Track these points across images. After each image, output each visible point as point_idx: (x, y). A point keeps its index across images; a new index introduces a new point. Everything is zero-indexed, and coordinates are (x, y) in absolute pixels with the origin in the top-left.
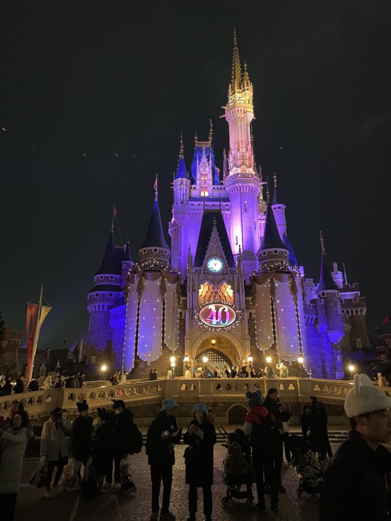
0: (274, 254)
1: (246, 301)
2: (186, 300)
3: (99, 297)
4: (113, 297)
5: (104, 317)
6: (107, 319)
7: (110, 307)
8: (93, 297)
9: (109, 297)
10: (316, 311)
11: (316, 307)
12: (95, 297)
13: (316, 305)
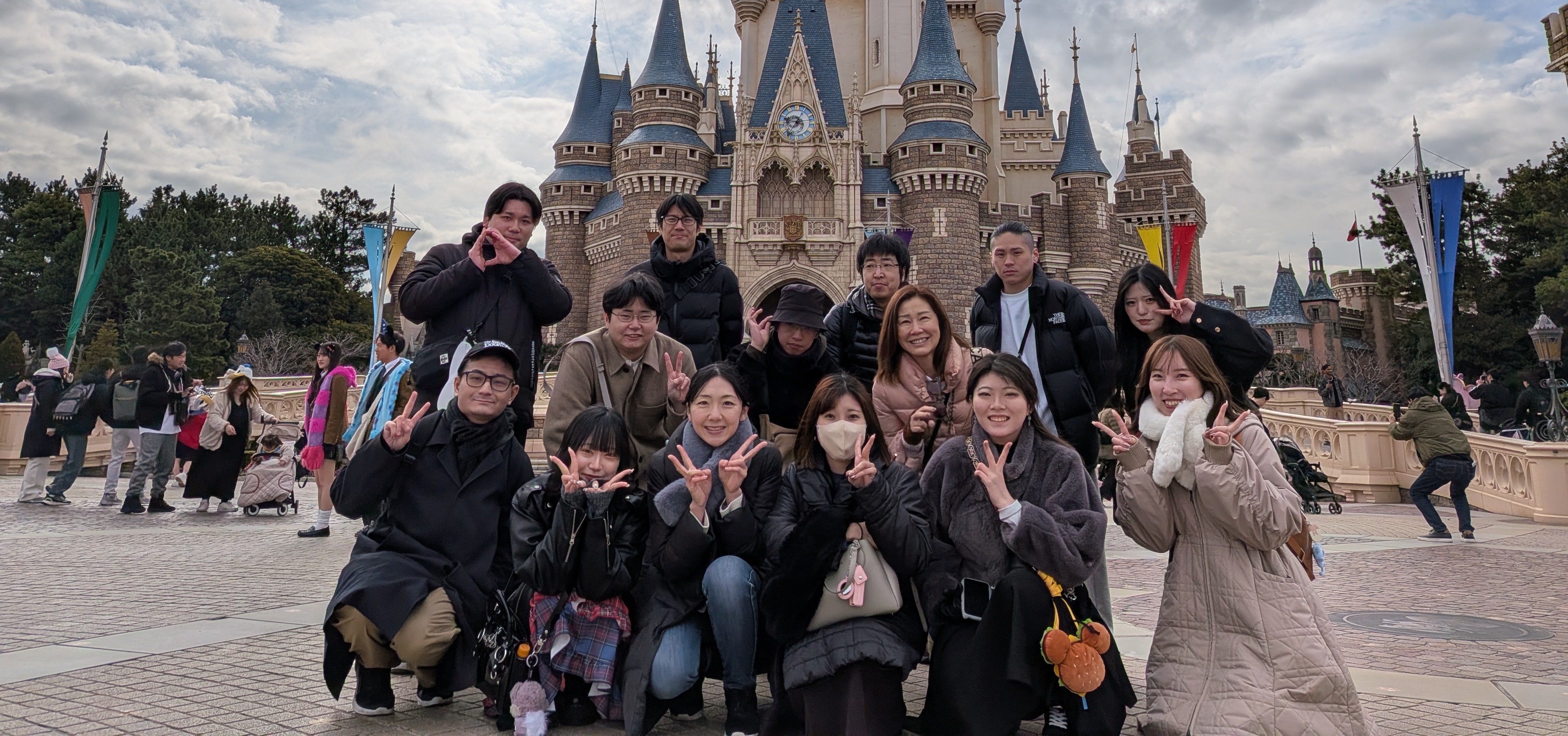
0: (932, 92)
1: (863, 201)
2: (729, 203)
3: (561, 193)
4: (592, 193)
5: (574, 237)
6: (581, 241)
7: (584, 215)
8: (549, 194)
9: (582, 192)
10: (1042, 222)
11: (1042, 213)
12: (554, 193)
13: (1042, 209)
